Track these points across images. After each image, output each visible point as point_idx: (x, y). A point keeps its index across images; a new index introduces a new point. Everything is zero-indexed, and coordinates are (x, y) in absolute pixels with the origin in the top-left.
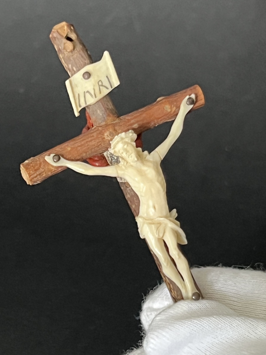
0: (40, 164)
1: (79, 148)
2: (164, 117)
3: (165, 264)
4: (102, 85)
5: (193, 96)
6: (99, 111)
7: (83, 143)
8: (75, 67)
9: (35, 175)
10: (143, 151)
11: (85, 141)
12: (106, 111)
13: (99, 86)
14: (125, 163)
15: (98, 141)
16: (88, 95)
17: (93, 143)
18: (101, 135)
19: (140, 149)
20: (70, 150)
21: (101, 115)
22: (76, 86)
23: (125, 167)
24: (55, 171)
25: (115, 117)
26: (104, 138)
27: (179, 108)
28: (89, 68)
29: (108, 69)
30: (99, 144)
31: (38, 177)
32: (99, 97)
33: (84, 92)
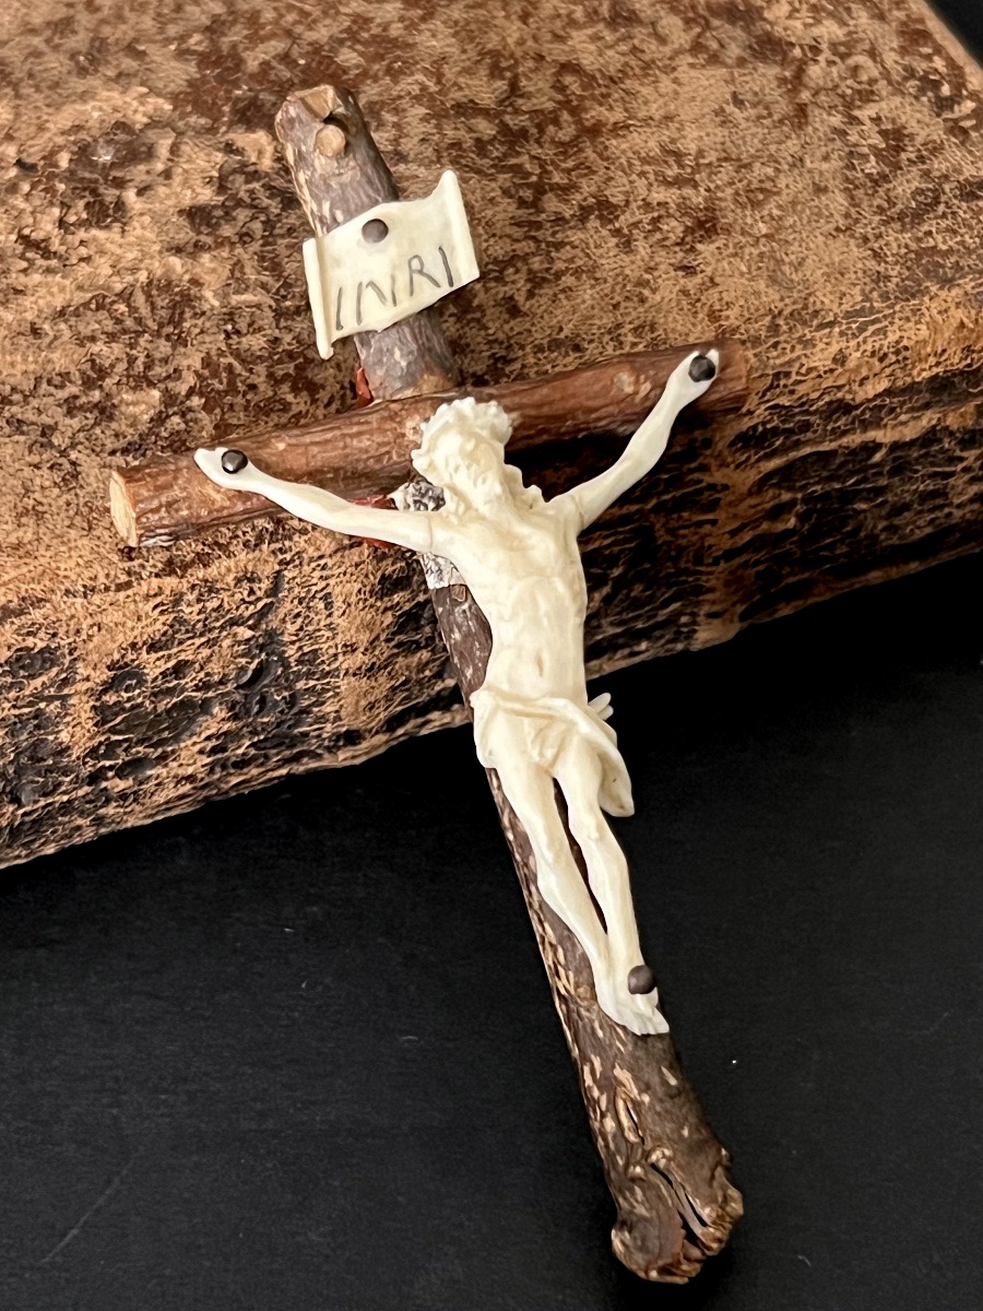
0: (177, 473)
1: (315, 450)
2: (611, 409)
3: (549, 856)
4: (421, 272)
5: (714, 356)
6: (397, 354)
7: (330, 436)
8: (343, 212)
9: (155, 503)
10: (527, 484)
11: (337, 433)
12: (423, 356)
13: (411, 271)
14: (462, 508)
15: (380, 440)
16: (369, 294)
17: (365, 442)
18: (395, 425)
19: (516, 472)
20: (285, 450)
21: (404, 364)
22: (338, 263)
23: (460, 519)
24: (223, 508)
25: (450, 379)
26: (403, 435)
29: (447, 225)
30: (384, 450)
32: (409, 306)
33: (360, 284)
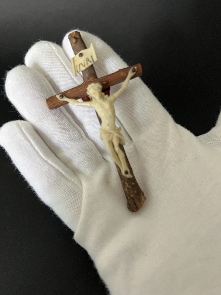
0: (54, 99)
1: (74, 92)
2: (120, 79)
4: (88, 61)
5: (136, 68)
6: (86, 74)
7: (77, 90)
9: (51, 104)
12: (90, 74)
15: (84, 89)
16: (81, 66)
17: (82, 90)
19: (103, 93)
20: (70, 93)
21: (87, 76)
22: (76, 61)
25: (95, 77)
27: (127, 74)
28: (83, 51)
29: (92, 52)
31: (53, 106)
32: (87, 66)
33: (80, 64)
